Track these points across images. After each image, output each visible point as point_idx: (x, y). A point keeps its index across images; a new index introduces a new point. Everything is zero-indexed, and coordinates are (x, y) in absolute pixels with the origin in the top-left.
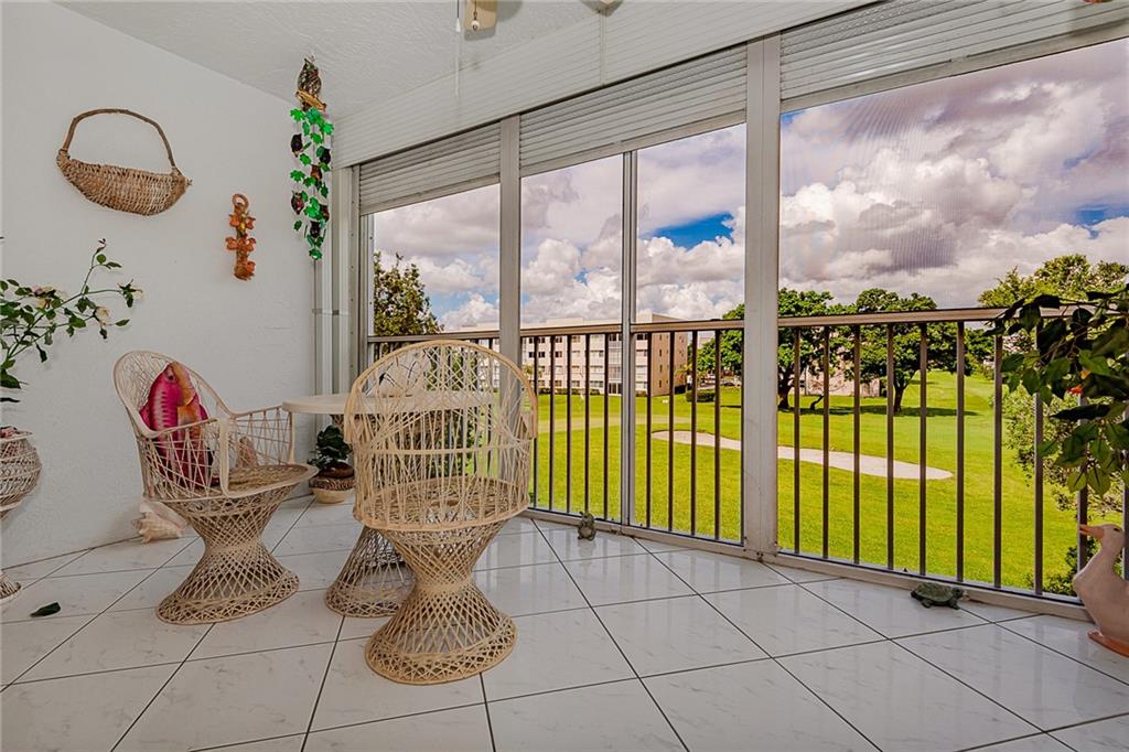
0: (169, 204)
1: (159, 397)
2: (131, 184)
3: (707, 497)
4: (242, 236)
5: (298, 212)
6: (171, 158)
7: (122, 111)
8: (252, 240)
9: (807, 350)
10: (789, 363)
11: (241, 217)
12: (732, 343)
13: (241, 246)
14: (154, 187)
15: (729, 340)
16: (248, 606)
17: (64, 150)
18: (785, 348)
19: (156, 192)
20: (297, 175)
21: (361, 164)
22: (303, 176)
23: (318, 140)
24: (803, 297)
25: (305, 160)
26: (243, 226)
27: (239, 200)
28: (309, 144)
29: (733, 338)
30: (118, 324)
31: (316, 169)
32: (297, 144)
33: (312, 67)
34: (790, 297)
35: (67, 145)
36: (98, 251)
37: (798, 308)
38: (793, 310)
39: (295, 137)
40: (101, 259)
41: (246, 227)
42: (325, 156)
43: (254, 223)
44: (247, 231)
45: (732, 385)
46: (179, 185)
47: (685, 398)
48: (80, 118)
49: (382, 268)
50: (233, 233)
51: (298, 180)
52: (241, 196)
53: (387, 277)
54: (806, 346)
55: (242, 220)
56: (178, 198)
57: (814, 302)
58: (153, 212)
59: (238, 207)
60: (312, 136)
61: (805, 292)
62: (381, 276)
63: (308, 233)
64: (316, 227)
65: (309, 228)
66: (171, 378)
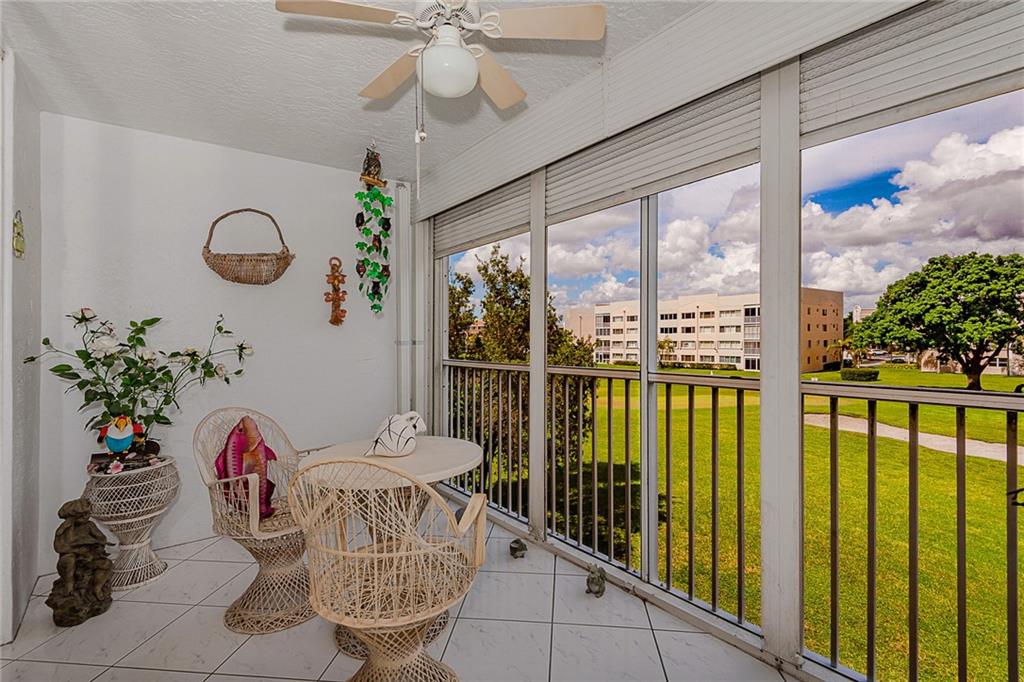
0: (277, 276)
1: (230, 446)
2: (247, 267)
3: (855, 494)
4: (336, 290)
5: (362, 276)
6: (281, 238)
7: (246, 210)
8: (344, 292)
9: (1009, 324)
10: (982, 340)
11: (336, 276)
12: (899, 316)
13: (336, 298)
14: (264, 267)
15: (895, 314)
16: (279, 623)
17: (207, 247)
18: (974, 322)
19: (265, 269)
20: (361, 245)
21: (435, 216)
22: (366, 245)
23: (377, 212)
24: (1000, 262)
25: (367, 232)
26: (336, 282)
27: (334, 262)
28: (370, 219)
29: (901, 311)
30: (236, 373)
31: (377, 239)
32: (360, 220)
33: (373, 153)
34: (981, 262)
35: (209, 243)
36: (218, 323)
37: (994, 275)
38: (987, 277)
39: (359, 215)
40: (220, 329)
41: (339, 282)
42: (386, 224)
43: (346, 279)
44: (341, 285)
45: (903, 362)
46: (284, 260)
47: (840, 375)
48: (217, 221)
49: (510, 269)
50: (329, 289)
51: (362, 249)
52: (335, 258)
53: (513, 276)
54: (1008, 320)
55: (336, 278)
56: (283, 271)
57: (1018, 266)
58: (266, 283)
59: (334, 268)
60: (373, 211)
61: (1005, 255)
62: (509, 275)
63: (370, 291)
64: (376, 285)
65: (370, 288)
66: (241, 430)
